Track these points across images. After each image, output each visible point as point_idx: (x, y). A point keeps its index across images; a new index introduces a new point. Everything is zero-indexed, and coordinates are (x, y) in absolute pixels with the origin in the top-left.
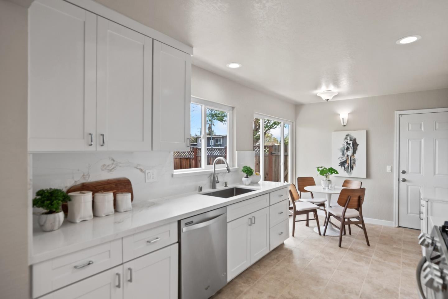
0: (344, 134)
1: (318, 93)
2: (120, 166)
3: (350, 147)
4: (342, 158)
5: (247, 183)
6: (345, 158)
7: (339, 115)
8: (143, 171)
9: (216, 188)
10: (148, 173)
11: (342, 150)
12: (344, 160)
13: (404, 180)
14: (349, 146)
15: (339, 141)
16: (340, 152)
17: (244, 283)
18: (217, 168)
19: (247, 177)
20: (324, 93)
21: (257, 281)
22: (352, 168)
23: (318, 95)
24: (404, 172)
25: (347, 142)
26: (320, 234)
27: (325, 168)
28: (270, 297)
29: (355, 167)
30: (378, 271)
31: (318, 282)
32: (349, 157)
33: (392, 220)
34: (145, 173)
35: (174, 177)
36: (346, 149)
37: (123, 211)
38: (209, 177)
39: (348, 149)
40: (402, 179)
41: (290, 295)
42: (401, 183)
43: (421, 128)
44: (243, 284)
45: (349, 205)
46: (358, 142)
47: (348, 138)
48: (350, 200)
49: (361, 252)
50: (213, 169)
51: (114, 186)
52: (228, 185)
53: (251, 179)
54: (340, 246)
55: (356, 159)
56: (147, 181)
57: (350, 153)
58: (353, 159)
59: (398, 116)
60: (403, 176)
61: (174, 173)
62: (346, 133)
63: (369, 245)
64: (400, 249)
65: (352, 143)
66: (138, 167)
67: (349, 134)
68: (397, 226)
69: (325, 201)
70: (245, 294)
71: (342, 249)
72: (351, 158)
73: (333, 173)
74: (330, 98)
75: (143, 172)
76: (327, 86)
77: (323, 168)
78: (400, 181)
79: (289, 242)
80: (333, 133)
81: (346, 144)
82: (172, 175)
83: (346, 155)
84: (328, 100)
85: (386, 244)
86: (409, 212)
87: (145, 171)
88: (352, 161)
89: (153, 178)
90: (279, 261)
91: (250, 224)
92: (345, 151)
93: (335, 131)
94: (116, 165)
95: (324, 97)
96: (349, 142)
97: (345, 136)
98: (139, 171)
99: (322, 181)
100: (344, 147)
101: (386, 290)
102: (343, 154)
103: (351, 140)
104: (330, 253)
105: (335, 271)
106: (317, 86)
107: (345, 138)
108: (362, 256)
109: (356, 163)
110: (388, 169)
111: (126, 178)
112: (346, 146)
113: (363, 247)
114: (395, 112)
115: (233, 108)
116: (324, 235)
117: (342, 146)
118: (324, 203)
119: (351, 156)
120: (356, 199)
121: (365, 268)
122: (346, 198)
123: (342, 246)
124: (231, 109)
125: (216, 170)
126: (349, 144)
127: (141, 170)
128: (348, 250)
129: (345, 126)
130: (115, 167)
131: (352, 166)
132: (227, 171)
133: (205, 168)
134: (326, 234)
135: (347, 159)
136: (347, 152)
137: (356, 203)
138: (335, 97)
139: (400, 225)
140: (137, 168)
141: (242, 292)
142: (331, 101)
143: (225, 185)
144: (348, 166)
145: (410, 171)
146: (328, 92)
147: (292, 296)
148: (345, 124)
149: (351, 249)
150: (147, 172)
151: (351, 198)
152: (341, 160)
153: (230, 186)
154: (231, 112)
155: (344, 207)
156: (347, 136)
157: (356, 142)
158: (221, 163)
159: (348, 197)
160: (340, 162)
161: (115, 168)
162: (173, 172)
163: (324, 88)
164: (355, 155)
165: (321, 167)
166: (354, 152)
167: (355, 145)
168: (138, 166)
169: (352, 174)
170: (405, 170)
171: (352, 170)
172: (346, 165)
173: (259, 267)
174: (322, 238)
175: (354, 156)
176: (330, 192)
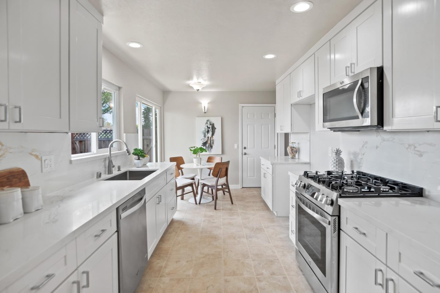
0: (205, 119)
1: (190, 84)
2: (11, 153)
3: (210, 131)
4: (204, 139)
5: (140, 165)
6: (206, 139)
7: (201, 103)
8: (38, 157)
9: (112, 173)
10: (45, 161)
11: (204, 133)
12: (206, 141)
13: (245, 154)
14: (209, 129)
15: (201, 125)
16: (202, 134)
17: (158, 259)
18: (112, 152)
19: (139, 159)
20: (195, 84)
21: (169, 254)
22: (212, 147)
23: (190, 85)
24: (245, 148)
25: (207, 126)
26: (196, 204)
27: (197, 148)
28: (187, 262)
29: (213, 146)
30: (246, 219)
31: (215, 238)
32: (209, 138)
33: (239, 184)
34: (41, 161)
35: (73, 163)
36: (207, 131)
37: (33, 211)
38: (103, 162)
39: (208, 132)
40: (244, 153)
41: (202, 254)
42: (244, 156)
43: (254, 117)
44: (158, 261)
45: (220, 175)
46: (215, 126)
47: (209, 123)
48: (221, 171)
49: (231, 210)
50: (108, 152)
51: (5, 180)
52: (121, 169)
53: (143, 160)
54: (215, 209)
55: (215, 140)
56: (44, 170)
57: (210, 135)
58: (212, 140)
59: (241, 107)
60: (244, 151)
61: (72, 159)
62: (207, 119)
63: (232, 203)
64: (250, 202)
65: (211, 127)
66: (34, 153)
67: (209, 119)
68: (241, 187)
69: (195, 176)
70: (165, 267)
71: (217, 211)
72: (211, 139)
73: (203, 151)
74: (200, 89)
75: (39, 159)
76: (198, 78)
77: (195, 148)
78: (243, 154)
79: (177, 216)
80: (197, 118)
81: (207, 128)
82: (71, 162)
83: (207, 137)
84: (198, 90)
85: (241, 201)
86: (248, 176)
87: (41, 157)
88: (212, 142)
89: (51, 166)
90: (177, 233)
91: (158, 203)
92: (206, 133)
93: (198, 117)
94: (6, 150)
95: (196, 87)
96: (209, 126)
97: (206, 121)
98: (33, 157)
99: (194, 159)
100: (205, 130)
101: (257, 229)
102: (205, 136)
103: (210, 125)
104: (212, 216)
105: (222, 227)
106: (190, 78)
107: (206, 123)
108: (232, 212)
109: (214, 143)
110: (236, 146)
111: (20, 168)
112: (207, 130)
113: (230, 206)
114: (240, 104)
115: (120, 88)
116: (200, 203)
117: (204, 129)
118: (194, 178)
119: (211, 138)
120: (224, 170)
121: (238, 219)
122: (218, 170)
123: (217, 208)
124: (118, 89)
125: (112, 153)
126: (209, 128)
127: (37, 157)
128: (221, 210)
129: (205, 113)
130: (4, 154)
131: (211, 145)
132: (128, 154)
133: (97, 152)
134: (201, 203)
135: (208, 140)
136: (208, 134)
137: (224, 174)
138: (203, 88)
139: (243, 187)
140: (32, 155)
141: (161, 267)
142: (201, 91)
143: (117, 170)
144: (209, 146)
145: (248, 147)
146: (199, 83)
147: (204, 254)
148: (205, 112)
149: (223, 209)
150: (43, 159)
151: (222, 170)
152: (203, 141)
153: (123, 170)
154: (117, 92)
155: (217, 177)
156: (207, 121)
157: (214, 126)
158: (103, 147)
159: (220, 169)
160: (203, 142)
161: (4, 156)
162: (71, 157)
163: (195, 80)
164: (213, 136)
165: (194, 147)
166: (213, 134)
167: (214, 129)
168: (32, 152)
169: (212, 152)
170: (246, 146)
171: (212, 148)
172: (207, 145)
173: (163, 242)
174: (198, 206)
175: (213, 138)
176: (202, 167)
